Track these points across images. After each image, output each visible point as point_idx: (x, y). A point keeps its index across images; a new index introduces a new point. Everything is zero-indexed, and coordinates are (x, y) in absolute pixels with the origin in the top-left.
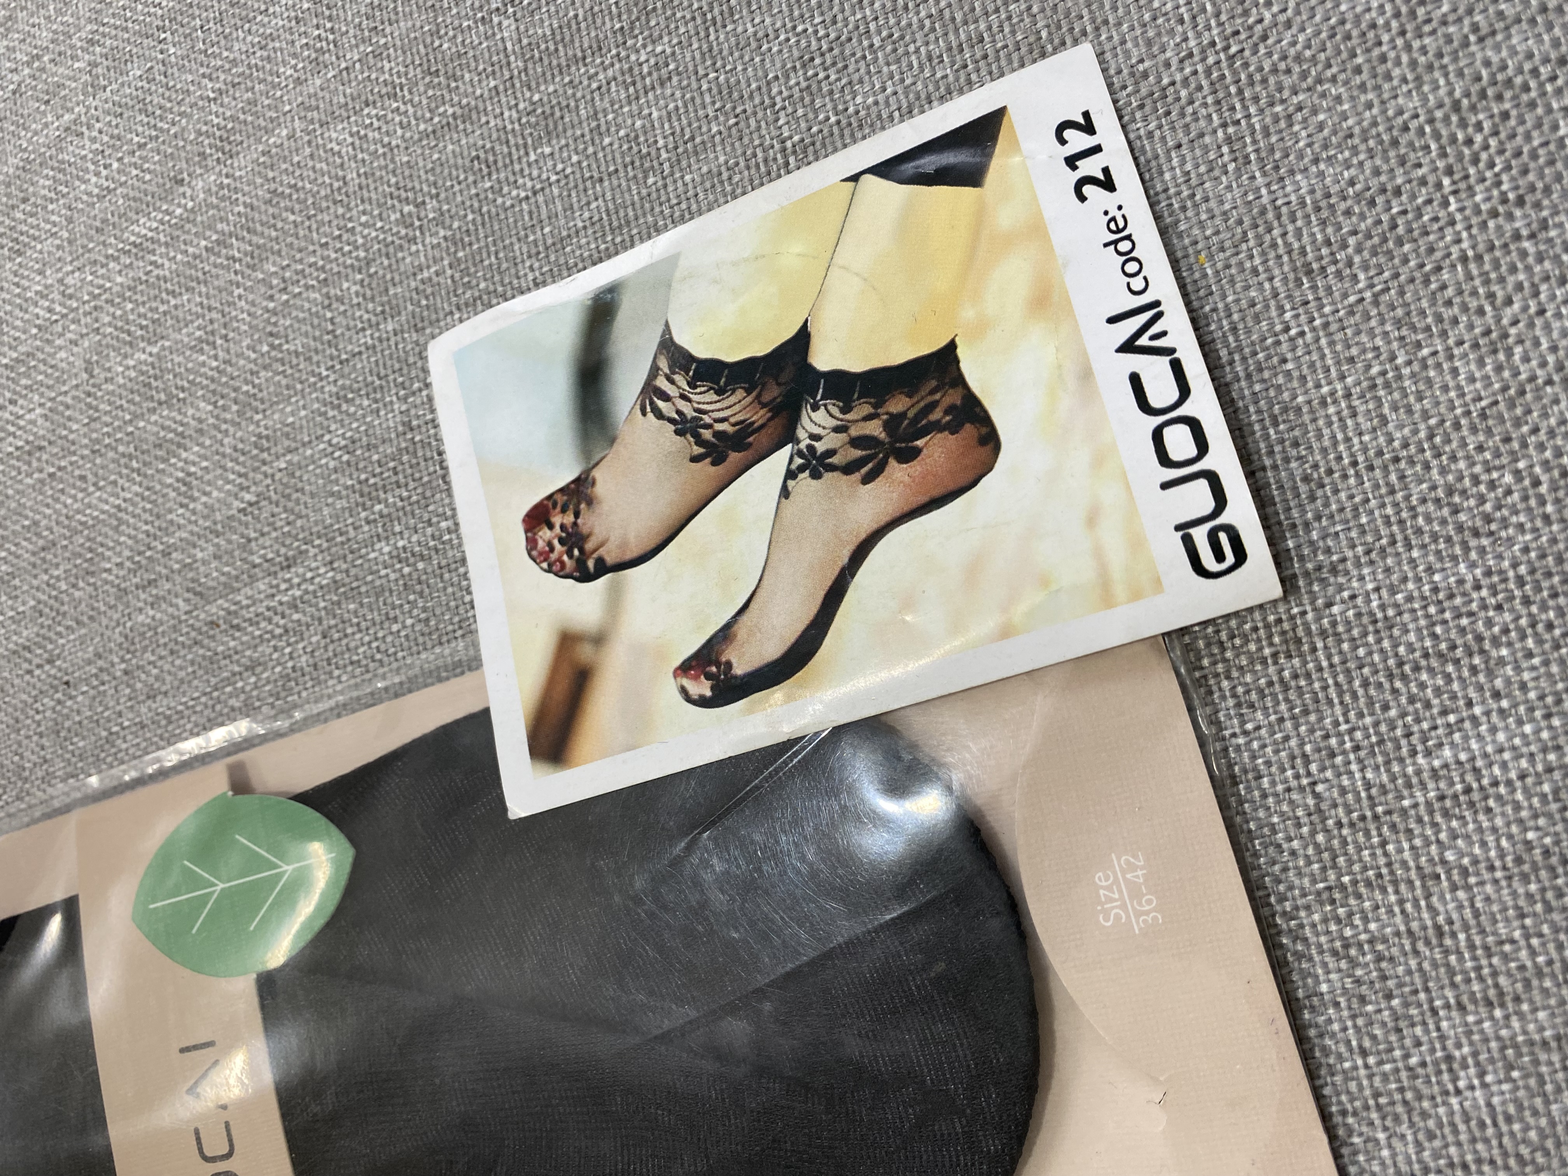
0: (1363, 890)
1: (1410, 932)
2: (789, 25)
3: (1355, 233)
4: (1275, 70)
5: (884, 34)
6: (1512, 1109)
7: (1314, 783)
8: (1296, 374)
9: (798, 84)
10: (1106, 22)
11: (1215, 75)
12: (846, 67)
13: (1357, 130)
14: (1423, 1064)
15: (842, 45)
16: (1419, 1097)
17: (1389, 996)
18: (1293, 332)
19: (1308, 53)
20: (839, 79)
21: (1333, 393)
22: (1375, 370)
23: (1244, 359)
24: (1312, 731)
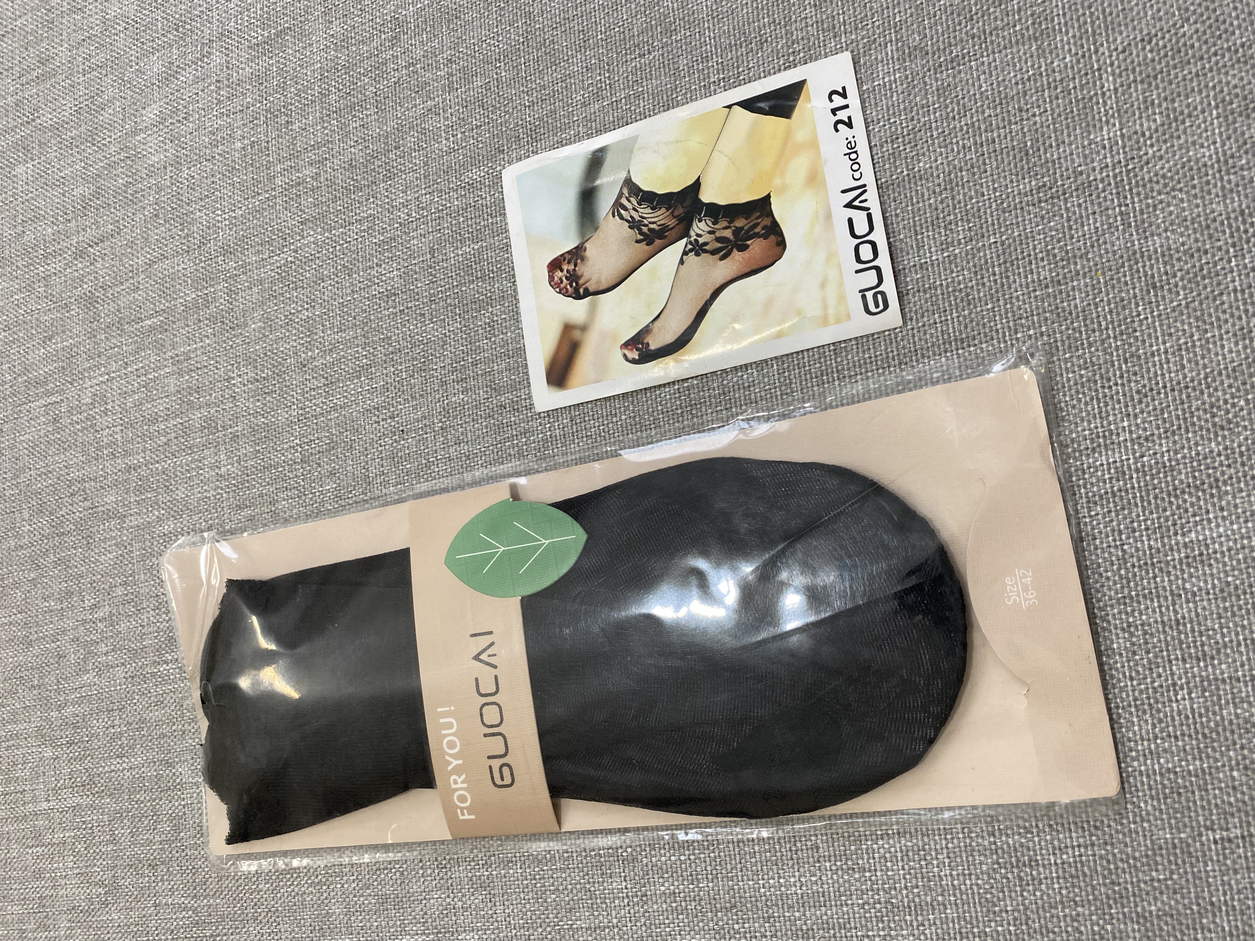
0: (1141, 599)
1: (1163, 622)
2: (886, 118)
3: (1181, 270)
4: (1151, 181)
5: (940, 131)
6: (1203, 711)
7: (1123, 544)
8: (1140, 338)
9: (888, 150)
10: (1064, 142)
11: (1119, 179)
12: (916, 145)
13: (1189, 218)
14: (1161, 686)
15: (915, 133)
16: (1157, 702)
17: (1148, 652)
18: (1142, 317)
19: (1169, 174)
20: (912, 152)
21: (1158, 350)
22: (1182, 341)
23: (1114, 328)
24: (1125, 518)
